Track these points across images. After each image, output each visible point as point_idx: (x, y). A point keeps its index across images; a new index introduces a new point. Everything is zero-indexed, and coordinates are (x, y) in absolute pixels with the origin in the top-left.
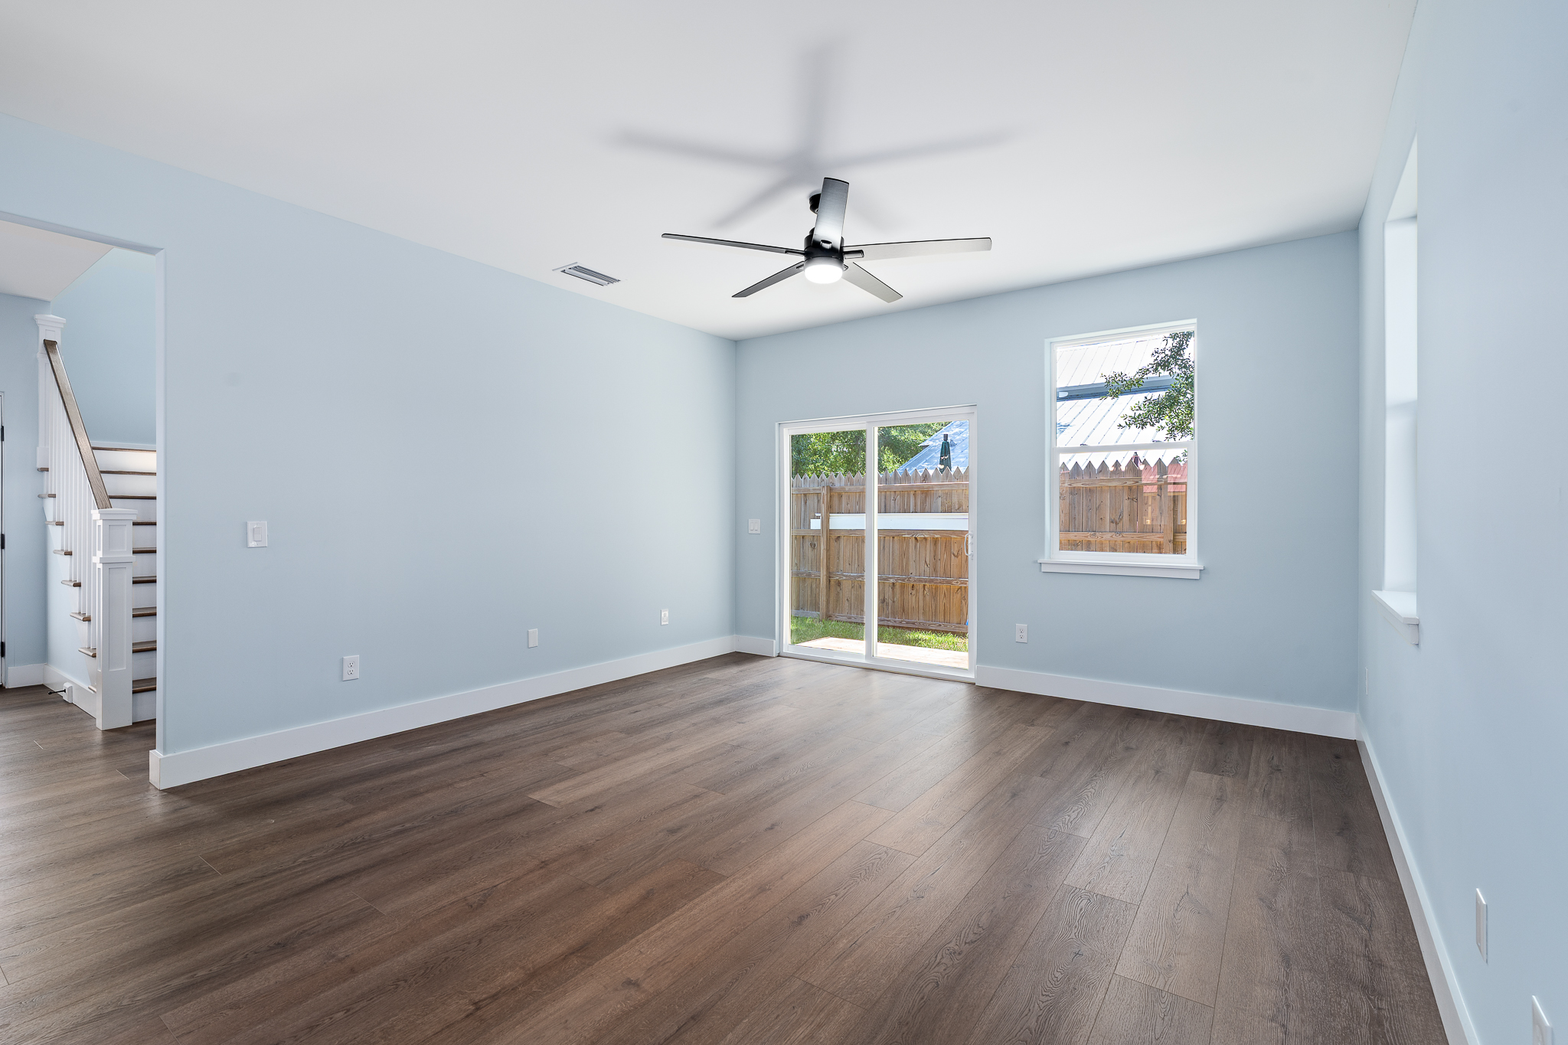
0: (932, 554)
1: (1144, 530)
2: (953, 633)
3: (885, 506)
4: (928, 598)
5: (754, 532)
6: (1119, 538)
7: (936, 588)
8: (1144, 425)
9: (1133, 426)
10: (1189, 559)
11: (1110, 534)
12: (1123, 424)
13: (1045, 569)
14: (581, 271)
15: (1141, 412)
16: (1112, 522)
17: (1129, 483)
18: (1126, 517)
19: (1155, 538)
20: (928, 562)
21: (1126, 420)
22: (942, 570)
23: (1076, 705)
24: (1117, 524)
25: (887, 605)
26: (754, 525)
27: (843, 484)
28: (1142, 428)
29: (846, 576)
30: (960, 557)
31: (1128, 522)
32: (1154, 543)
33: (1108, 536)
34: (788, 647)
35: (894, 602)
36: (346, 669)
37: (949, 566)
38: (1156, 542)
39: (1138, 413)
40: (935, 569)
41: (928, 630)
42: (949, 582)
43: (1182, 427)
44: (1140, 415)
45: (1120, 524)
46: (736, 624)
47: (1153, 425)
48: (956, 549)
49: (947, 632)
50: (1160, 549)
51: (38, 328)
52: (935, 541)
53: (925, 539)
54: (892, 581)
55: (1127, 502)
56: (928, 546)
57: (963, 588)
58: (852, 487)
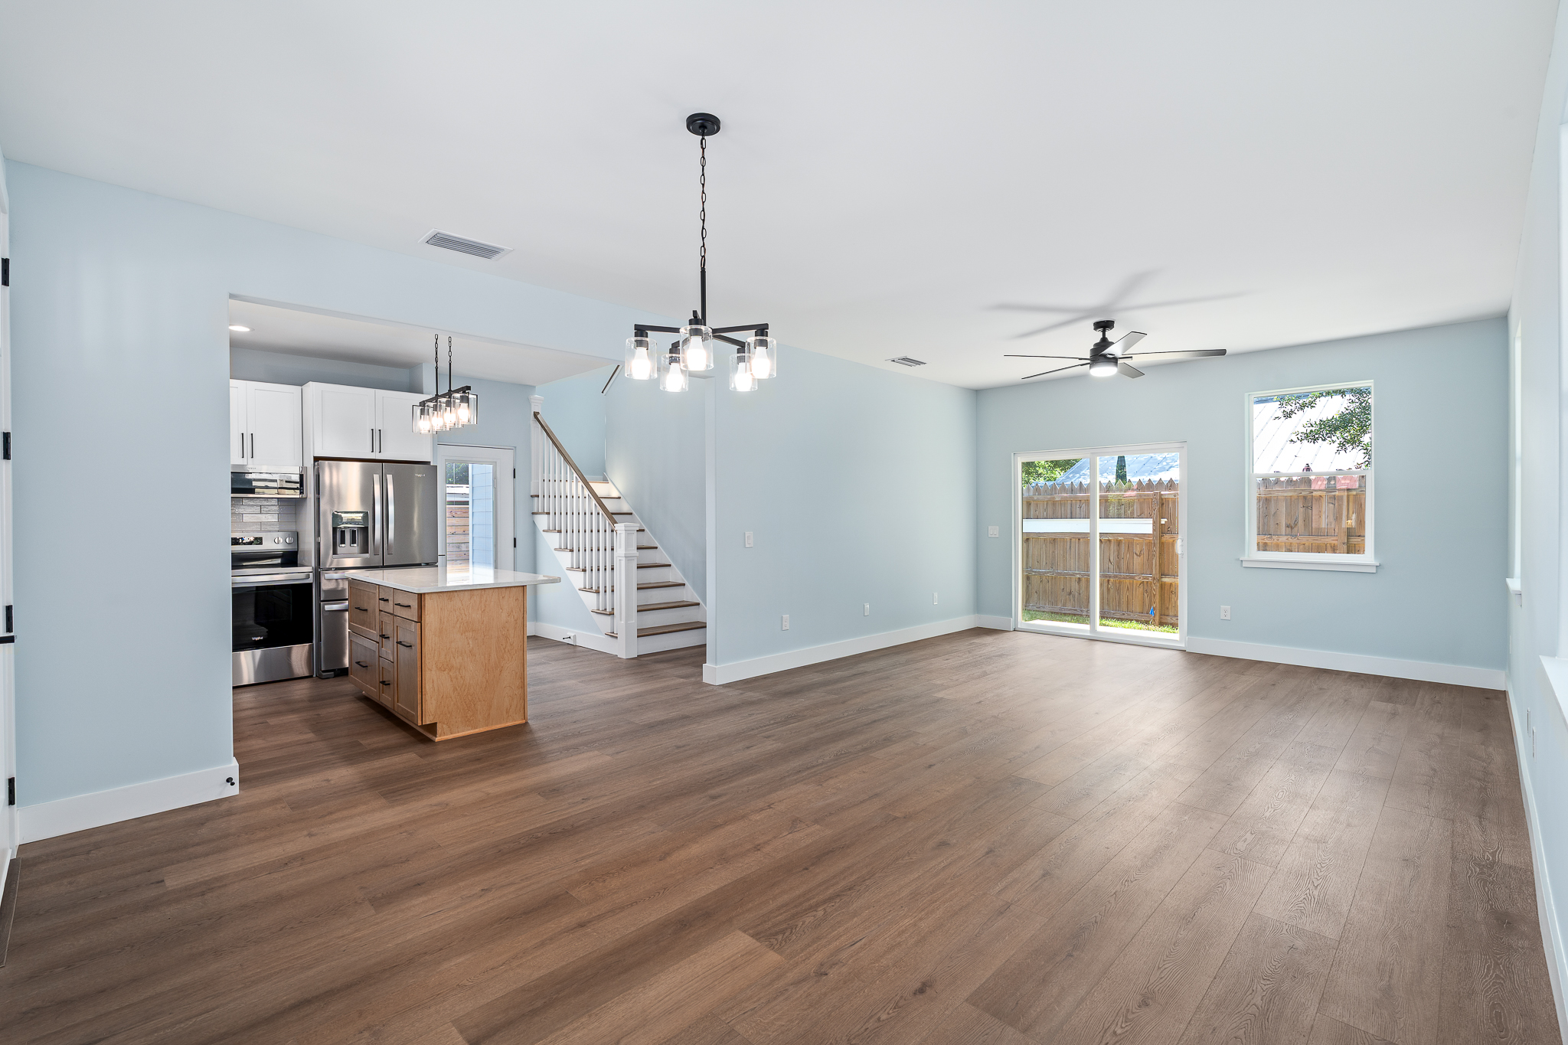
0: (1116, 553)
1: (1319, 533)
2: (1137, 621)
3: (1071, 513)
4: (1112, 591)
5: (993, 536)
6: (1294, 541)
7: (1120, 582)
8: (1315, 440)
9: (1306, 441)
10: (1367, 557)
11: (1286, 537)
12: (1295, 439)
13: (1245, 564)
14: (907, 361)
15: (1313, 429)
16: (1288, 527)
17: (1304, 493)
18: (1301, 522)
19: (1330, 540)
20: (1112, 561)
21: (1298, 436)
22: (1125, 567)
23: (1272, 666)
24: (1292, 528)
25: (1074, 597)
26: (993, 531)
27: (1031, 494)
28: (1314, 443)
29: (1035, 572)
30: (1142, 556)
31: (1303, 528)
32: (1328, 545)
33: (1283, 539)
34: (1022, 623)
35: (1080, 594)
36: (784, 623)
37: (1132, 564)
38: (1330, 544)
39: (1309, 429)
40: (1119, 567)
41: (1113, 618)
42: (1133, 578)
43: (1354, 441)
44: (1311, 431)
45: (1296, 529)
46: (978, 606)
47: (1324, 440)
48: (1138, 549)
49: (1131, 620)
50: (1334, 550)
51: (530, 405)
52: (1119, 543)
53: (1109, 541)
54: (1078, 576)
55: (1301, 510)
56: (1112, 546)
57: (1145, 583)
58: (1040, 497)
